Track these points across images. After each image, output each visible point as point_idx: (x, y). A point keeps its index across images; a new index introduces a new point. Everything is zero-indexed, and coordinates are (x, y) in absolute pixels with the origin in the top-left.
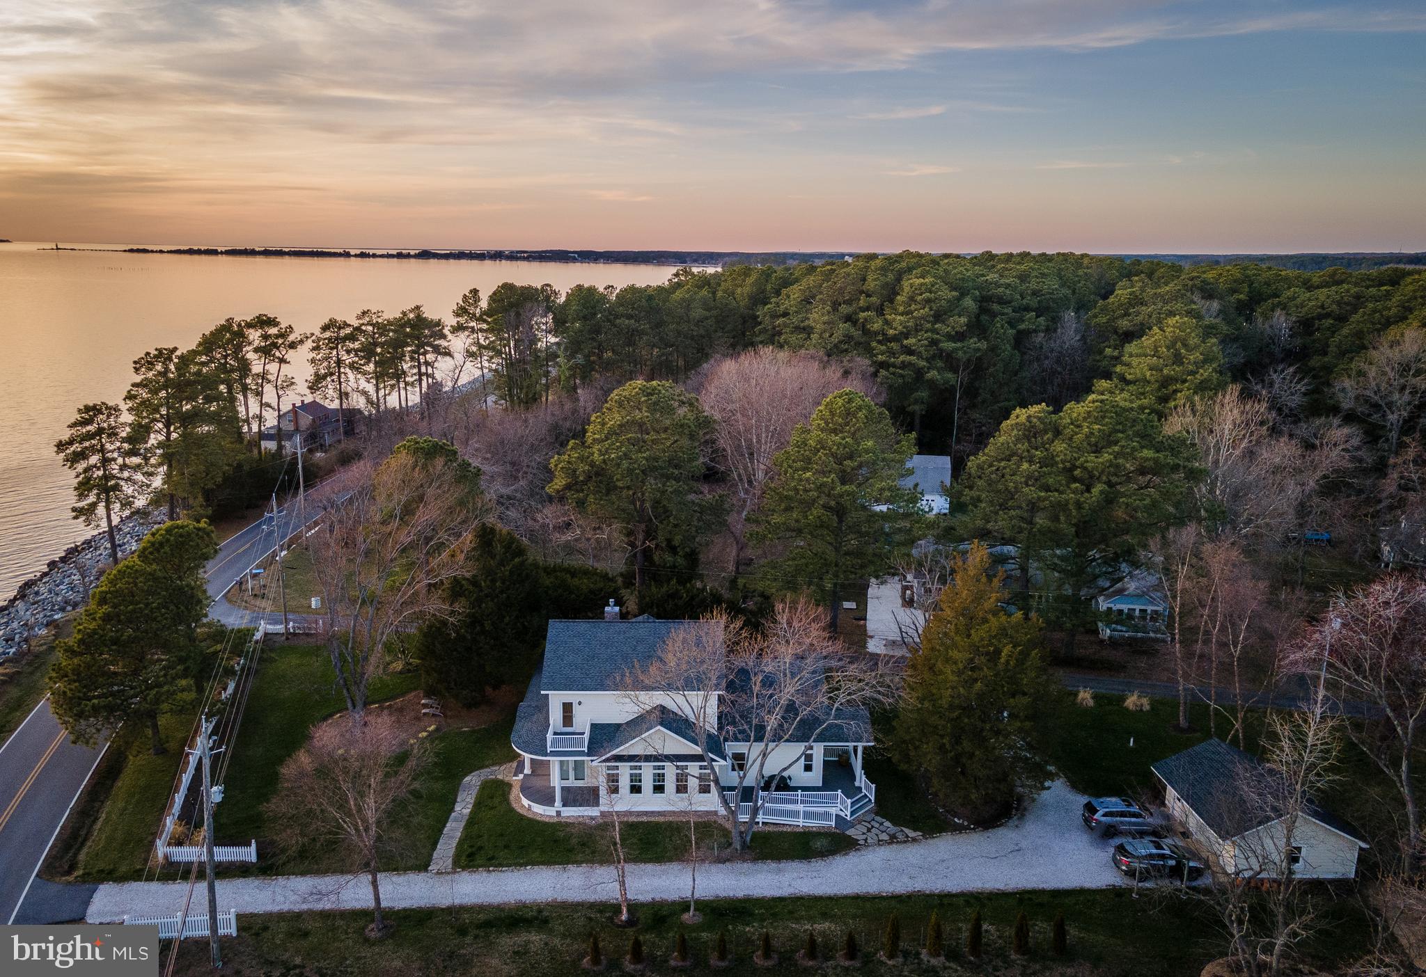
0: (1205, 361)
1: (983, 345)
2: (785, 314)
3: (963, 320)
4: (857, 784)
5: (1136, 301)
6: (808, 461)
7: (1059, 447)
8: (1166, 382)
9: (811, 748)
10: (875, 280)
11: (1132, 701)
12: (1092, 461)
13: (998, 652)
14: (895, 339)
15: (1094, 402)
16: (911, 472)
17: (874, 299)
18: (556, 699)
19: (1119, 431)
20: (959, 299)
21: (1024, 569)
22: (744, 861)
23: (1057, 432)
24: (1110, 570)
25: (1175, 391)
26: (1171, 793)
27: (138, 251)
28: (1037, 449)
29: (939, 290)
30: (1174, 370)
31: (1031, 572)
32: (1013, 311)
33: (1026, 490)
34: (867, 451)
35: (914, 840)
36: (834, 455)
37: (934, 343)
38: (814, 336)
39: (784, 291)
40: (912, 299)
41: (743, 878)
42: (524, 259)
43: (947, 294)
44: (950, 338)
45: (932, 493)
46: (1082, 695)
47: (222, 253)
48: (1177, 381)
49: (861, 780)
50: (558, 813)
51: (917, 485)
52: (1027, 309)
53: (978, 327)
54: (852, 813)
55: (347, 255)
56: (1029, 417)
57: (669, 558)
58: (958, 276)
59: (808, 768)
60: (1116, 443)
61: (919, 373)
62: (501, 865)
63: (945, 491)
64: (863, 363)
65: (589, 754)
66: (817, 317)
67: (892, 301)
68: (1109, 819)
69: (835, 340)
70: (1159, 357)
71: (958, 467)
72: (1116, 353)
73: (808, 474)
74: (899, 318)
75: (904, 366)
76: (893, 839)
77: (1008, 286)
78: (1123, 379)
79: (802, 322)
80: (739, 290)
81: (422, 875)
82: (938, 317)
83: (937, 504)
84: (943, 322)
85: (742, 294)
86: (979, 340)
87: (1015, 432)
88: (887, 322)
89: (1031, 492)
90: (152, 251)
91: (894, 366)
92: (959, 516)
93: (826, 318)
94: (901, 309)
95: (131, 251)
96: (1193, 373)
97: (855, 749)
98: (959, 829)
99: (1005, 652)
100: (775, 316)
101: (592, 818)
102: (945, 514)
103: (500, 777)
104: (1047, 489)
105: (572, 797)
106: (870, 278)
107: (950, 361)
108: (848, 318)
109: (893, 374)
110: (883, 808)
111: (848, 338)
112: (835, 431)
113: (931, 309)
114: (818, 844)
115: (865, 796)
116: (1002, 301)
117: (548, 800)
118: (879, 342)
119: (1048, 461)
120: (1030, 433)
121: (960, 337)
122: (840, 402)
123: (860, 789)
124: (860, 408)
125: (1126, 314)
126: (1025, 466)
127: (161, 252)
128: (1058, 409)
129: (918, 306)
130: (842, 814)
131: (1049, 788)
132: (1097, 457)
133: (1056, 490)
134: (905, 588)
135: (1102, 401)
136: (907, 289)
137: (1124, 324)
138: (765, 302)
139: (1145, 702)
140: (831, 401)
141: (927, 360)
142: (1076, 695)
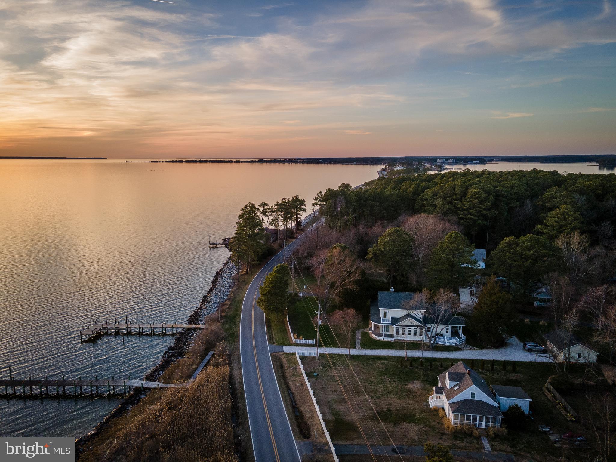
0: (575, 220)
1: (497, 212)
2: (426, 199)
3: (490, 204)
4: (460, 337)
5: (552, 197)
6: (444, 251)
7: (518, 249)
8: (561, 226)
9: (448, 326)
10: (458, 190)
11: (542, 323)
12: (528, 253)
13: (498, 302)
14: (465, 210)
15: (528, 236)
16: (473, 255)
17: (458, 196)
18: (382, 311)
19: (536, 245)
20: (488, 196)
21: (509, 284)
22: (433, 351)
23: (518, 245)
24: (535, 285)
25: (565, 230)
26: (549, 343)
27: (155, 162)
28: (511, 249)
29: (481, 194)
30: (564, 223)
31: (511, 285)
32: (508, 200)
33: (508, 261)
34: (461, 249)
35: (477, 349)
36: (451, 250)
37: (479, 211)
38: (438, 209)
39: (426, 191)
40: (472, 197)
41: (433, 354)
42: (301, 162)
43: (483, 195)
44: (485, 209)
45: (480, 261)
46: (526, 320)
47: (184, 162)
48: (565, 226)
49: (462, 335)
50: (383, 339)
51: (475, 259)
52: (513, 199)
53: (495, 206)
54: (460, 343)
55: (231, 162)
56: (509, 240)
57: (402, 278)
58: (488, 188)
59: (447, 332)
60: (535, 248)
61: (474, 221)
62: (372, 348)
63: (484, 261)
64: (455, 218)
65: (392, 324)
66: (439, 202)
67: (465, 197)
68: (530, 347)
69: (445, 210)
70: (558, 218)
71: (488, 253)
72: (545, 215)
73: (444, 255)
74: (467, 203)
75: (469, 219)
76: (471, 349)
77: (505, 191)
78: (546, 225)
79: (433, 203)
80: (409, 190)
81: (355, 349)
82: (481, 203)
83: (482, 265)
84: (482, 204)
85: (410, 192)
86: (495, 210)
87: (505, 244)
88: (463, 204)
89: (509, 261)
90: (159, 162)
91: (466, 219)
92: (489, 269)
93: (442, 202)
94: (468, 200)
95: (152, 162)
96: (570, 224)
97: (460, 327)
98: (489, 348)
99: (500, 302)
100: (422, 200)
101: (392, 341)
102: (484, 269)
103: (365, 331)
104: (515, 261)
105: (386, 335)
106: (457, 189)
107: (485, 217)
108: (450, 203)
109: (466, 221)
110: (468, 342)
111: (449, 209)
112: (451, 243)
113: (478, 200)
114: (452, 348)
115: (463, 340)
116: (503, 196)
117: (381, 335)
118: (461, 211)
119: (515, 253)
120: (509, 244)
121: (489, 209)
122: (453, 235)
123: (461, 338)
124: (459, 237)
125: (550, 201)
126: (508, 254)
127: (162, 162)
128: (518, 238)
129: (474, 199)
130: (457, 343)
131: (513, 337)
132: (529, 252)
133: (517, 261)
134: (471, 291)
135: (531, 236)
136: (470, 193)
137: (548, 205)
138: (419, 195)
139: (546, 324)
140: (450, 235)
141: (477, 217)
142: (524, 321)
